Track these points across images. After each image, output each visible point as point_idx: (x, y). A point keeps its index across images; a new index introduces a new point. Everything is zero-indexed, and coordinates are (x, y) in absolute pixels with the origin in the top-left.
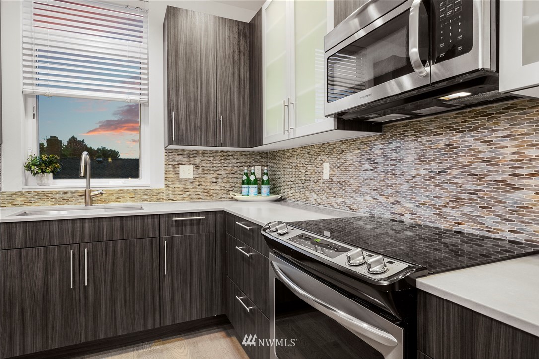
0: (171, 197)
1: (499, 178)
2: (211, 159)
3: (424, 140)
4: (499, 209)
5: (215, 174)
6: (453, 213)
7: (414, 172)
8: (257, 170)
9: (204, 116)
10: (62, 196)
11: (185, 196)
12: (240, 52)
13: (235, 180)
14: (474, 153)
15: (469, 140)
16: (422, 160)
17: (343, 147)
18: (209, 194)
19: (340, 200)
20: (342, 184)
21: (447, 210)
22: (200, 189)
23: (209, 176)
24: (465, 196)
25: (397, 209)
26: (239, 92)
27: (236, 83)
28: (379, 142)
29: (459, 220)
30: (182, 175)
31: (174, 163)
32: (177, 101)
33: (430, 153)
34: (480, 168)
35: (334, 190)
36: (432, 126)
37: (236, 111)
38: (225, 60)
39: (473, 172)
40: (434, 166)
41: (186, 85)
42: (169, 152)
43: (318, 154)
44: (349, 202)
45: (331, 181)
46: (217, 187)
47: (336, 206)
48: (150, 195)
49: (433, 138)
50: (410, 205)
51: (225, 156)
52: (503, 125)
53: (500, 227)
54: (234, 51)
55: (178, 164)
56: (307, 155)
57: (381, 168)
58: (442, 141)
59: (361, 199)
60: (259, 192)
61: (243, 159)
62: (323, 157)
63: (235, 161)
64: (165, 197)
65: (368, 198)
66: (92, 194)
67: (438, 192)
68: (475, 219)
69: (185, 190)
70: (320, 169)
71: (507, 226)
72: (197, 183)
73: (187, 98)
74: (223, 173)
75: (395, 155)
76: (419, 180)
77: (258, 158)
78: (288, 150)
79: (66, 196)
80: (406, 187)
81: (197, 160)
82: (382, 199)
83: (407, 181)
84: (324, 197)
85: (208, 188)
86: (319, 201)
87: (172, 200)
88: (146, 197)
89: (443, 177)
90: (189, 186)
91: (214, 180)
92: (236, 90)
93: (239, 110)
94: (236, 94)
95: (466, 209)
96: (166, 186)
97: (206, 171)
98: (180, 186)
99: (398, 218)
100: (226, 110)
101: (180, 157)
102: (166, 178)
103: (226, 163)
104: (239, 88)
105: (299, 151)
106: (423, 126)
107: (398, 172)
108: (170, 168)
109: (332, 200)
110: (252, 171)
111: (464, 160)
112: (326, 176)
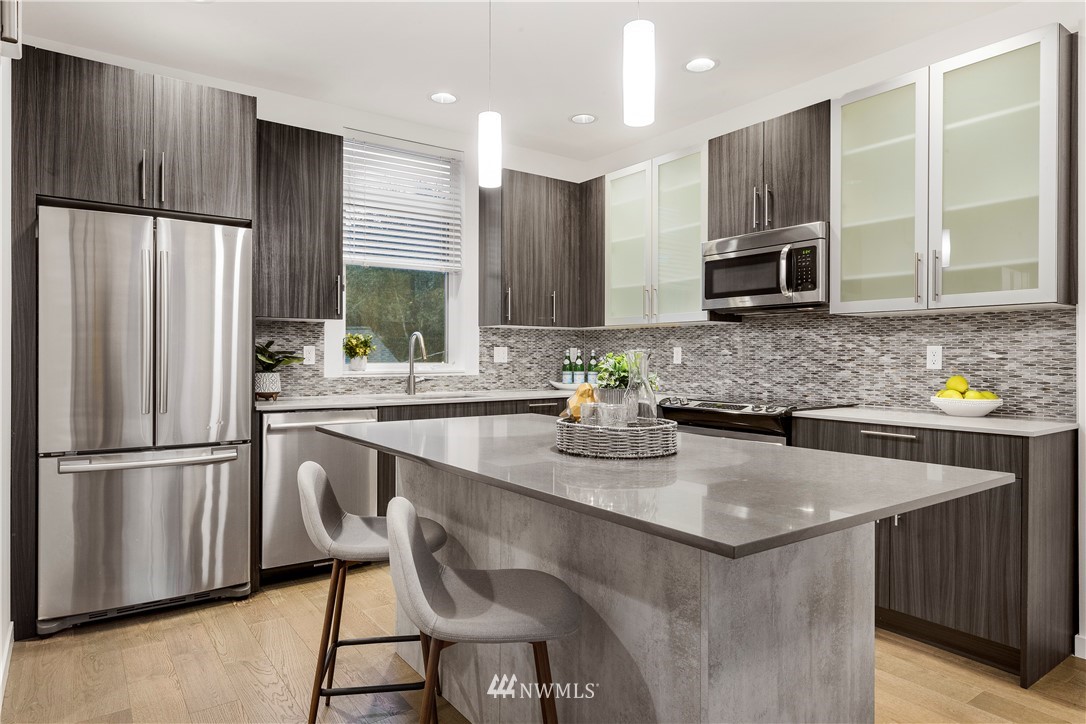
0: (486, 385)
1: (831, 362)
2: (526, 340)
3: (779, 332)
4: (831, 384)
5: (530, 358)
6: (802, 389)
7: (771, 358)
8: (574, 353)
9: (536, 291)
10: (380, 383)
11: (499, 384)
12: (570, 217)
13: (550, 365)
14: (815, 344)
15: (812, 335)
16: (777, 348)
17: (699, 332)
18: (523, 383)
19: (695, 385)
20: (697, 370)
21: (797, 386)
22: (515, 376)
23: (524, 361)
24: (810, 376)
25: (757, 389)
26: (570, 263)
27: (567, 254)
28: (738, 331)
29: (806, 393)
30: (497, 360)
31: (489, 344)
32: (511, 274)
33: (784, 342)
34: (820, 355)
35: (687, 375)
36: (786, 322)
37: (566, 285)
38: (556, 227)
39: (816, 358)
40: (787, 353)
41: (520, 257)
42: (484, 332)
43: (666, 337)
44: (705, 386)
45: (683, 365)
46: (532, 374)
47: (690, 391)
48: (464, 381)
49: (787, 331)
50: (767, 385)
51: (540, 336)
52: (834, 327)
53: (832, 395)
54: (565, 217)
55: (493, 346)
56: (650, 338)
57: (740, 354)
58: (794, 334)
59: (720, 383)
60: (586, 380)
61: (558, 340)
62: (672, 341)
63: (550, 342)
64: (480, 385)
65: (727, 381)
66: (417, 380)
67: (790, 373)
68: (817, 392)
69: (500, 377)
70: (668, 353)
71: (835, 395)
72: (511, 369)
73: (520, 272)
74: (537, 355)
75: (753, 343)
76: (774, 364)
77: (574, 338)
78: (620, 331)
79: (384, 383)
80: (763, 370)
81: (511, 341)
82: (740, 381)
83: (765, 365)
84: (674, 382)
85: (522, 375)
86: (667, 387)
87: (487, 389)
88: (461, 385)
89: (794, 362)
90: (503, 373)
91: (529, 365)
92: (567, 261)
93: (569, 283)
94: (566, 265)
95: (811, 385)
96: (481, 372)
97: (521, 354)
98: (494, 372)
99: (756, 396)
100: (556, 284)
101: (494, 338)
102: (480, 363)
103: (540, 344)
104: (569, 259)
105: (637, 333)
106: (778, 320)
107: (756, 357)
108: (485, 350)
109: (684, 385)
110: (568, 355)
111: (809, 349)
112: (677, 359)
